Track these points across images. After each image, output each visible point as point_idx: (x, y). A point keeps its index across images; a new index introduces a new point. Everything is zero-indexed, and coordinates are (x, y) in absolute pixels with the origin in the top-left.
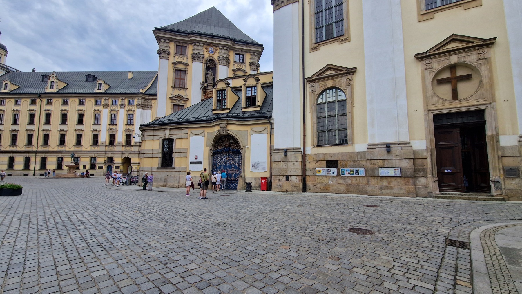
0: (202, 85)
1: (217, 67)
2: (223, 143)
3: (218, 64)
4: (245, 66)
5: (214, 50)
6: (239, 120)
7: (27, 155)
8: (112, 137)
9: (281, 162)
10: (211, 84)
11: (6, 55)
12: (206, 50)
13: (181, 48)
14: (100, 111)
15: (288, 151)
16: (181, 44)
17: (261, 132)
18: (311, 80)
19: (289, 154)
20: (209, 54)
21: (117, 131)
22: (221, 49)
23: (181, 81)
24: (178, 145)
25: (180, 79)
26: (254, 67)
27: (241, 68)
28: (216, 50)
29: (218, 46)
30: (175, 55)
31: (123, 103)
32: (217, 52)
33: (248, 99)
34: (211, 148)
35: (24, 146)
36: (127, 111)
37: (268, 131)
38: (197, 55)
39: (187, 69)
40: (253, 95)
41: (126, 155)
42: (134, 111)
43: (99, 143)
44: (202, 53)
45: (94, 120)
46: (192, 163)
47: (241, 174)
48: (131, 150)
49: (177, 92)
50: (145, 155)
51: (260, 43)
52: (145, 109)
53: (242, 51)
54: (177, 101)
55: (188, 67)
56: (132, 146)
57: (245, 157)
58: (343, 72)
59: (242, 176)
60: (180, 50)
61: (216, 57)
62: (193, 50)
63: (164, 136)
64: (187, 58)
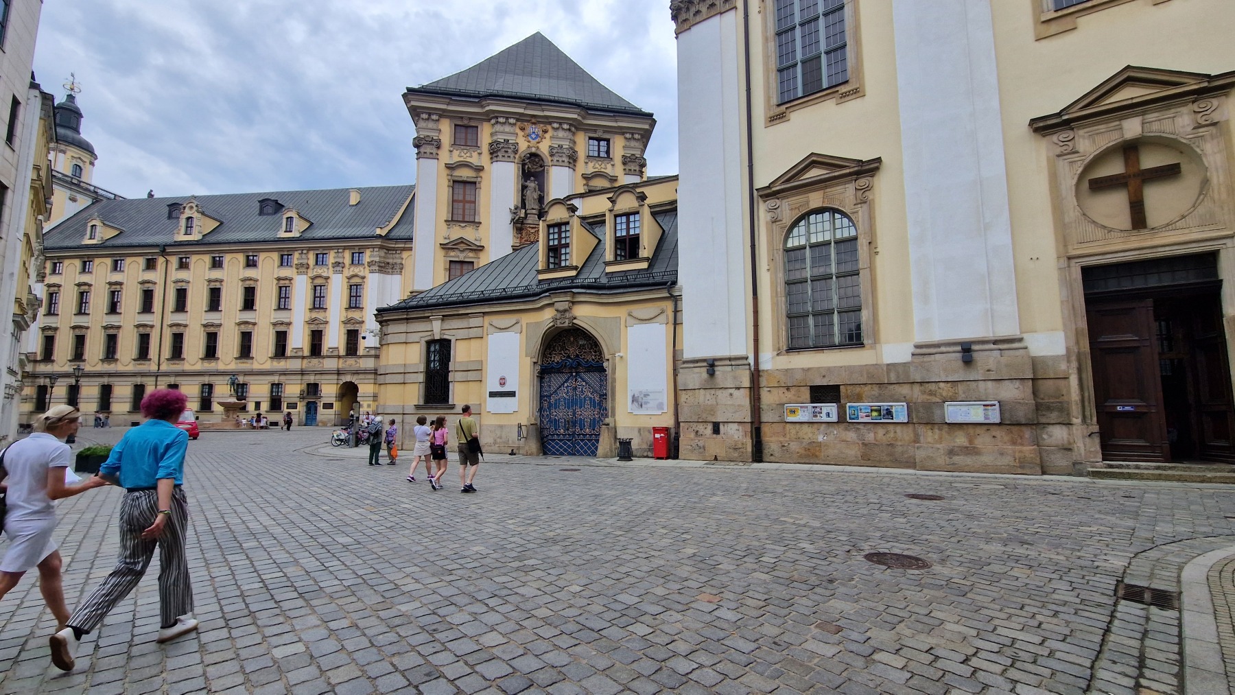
0: (514, 213)
1: (548, 170)
2: (563, 348)
3: (550, 164)
4: (613, 165)
5: (541, 133)
6: (600, 292)
7: (139, 380)
8: (316, 338)
9: (702, 390)
10: (534, 211)
11: (92, 164)
12: (521, 133)
13: (466, 130)
14: (291, 279)
15: (716, 363)
16: (465, 122)
17: (654, 320)
18: (769, 193)
19: (719, 371)
20: (529, 142)
21: (327, 323)
22: (555, 129)
23: (467, 206)
24: (461, 354)
25: (464, 201)
26: (633, 168)
27: (603, 170)
28: (545, 132)
29: (550, 123)
30: (452, 149)
31: (340, 260)
32: (547, 136)
33: (619, 242)
34: (535, 360)
35: (133, 362)
36: (349, 278)
37: (667, 316)
38: (502, 145)
39: (479, 179)
40: (632, 232)
41: (348, 378)
42: (363, 278)
43: (289, 352)
44: (512, 139)
45: (277, 299)
46: (492, 394)
47: (607, 421)
48: (358, 365)
49: (457, 233)
50: (388, 379)
51: (646, 110)
52: (388, 273)
53: (604, 132)
54: (458, 253)
55: (481, 174)
56: (361, 357)
57: (614, 380)
58: (848, 171)
59: (608, 425)
60: (463, 135)
61: (544, 148)
62: (492, 135)
63: (430, 333)
64: (480, 154)
